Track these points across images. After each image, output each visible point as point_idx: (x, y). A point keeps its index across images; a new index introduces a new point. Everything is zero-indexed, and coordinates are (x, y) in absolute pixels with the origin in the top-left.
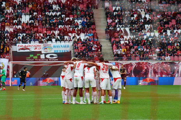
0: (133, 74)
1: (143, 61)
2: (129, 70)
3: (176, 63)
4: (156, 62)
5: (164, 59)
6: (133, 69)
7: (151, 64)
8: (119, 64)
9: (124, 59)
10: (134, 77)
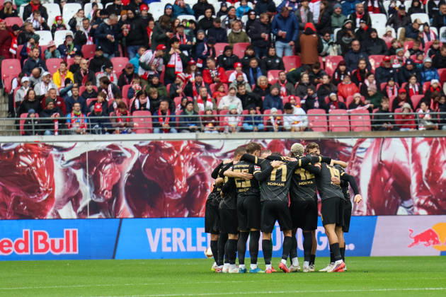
0: (124, 204)
1: (175, 136)
2: (104, 185)
3: (344, 145)
4: (243, 143)
5: (281, 124)
6: (126, 176)
7: (218, 150)
8: (54, 152)
9: (76, 126)
10: (131, 216)
